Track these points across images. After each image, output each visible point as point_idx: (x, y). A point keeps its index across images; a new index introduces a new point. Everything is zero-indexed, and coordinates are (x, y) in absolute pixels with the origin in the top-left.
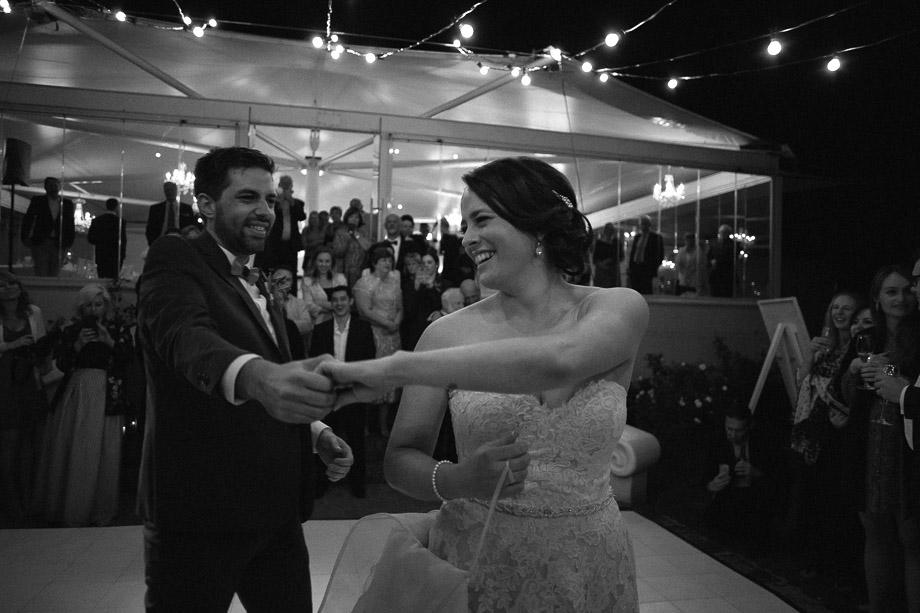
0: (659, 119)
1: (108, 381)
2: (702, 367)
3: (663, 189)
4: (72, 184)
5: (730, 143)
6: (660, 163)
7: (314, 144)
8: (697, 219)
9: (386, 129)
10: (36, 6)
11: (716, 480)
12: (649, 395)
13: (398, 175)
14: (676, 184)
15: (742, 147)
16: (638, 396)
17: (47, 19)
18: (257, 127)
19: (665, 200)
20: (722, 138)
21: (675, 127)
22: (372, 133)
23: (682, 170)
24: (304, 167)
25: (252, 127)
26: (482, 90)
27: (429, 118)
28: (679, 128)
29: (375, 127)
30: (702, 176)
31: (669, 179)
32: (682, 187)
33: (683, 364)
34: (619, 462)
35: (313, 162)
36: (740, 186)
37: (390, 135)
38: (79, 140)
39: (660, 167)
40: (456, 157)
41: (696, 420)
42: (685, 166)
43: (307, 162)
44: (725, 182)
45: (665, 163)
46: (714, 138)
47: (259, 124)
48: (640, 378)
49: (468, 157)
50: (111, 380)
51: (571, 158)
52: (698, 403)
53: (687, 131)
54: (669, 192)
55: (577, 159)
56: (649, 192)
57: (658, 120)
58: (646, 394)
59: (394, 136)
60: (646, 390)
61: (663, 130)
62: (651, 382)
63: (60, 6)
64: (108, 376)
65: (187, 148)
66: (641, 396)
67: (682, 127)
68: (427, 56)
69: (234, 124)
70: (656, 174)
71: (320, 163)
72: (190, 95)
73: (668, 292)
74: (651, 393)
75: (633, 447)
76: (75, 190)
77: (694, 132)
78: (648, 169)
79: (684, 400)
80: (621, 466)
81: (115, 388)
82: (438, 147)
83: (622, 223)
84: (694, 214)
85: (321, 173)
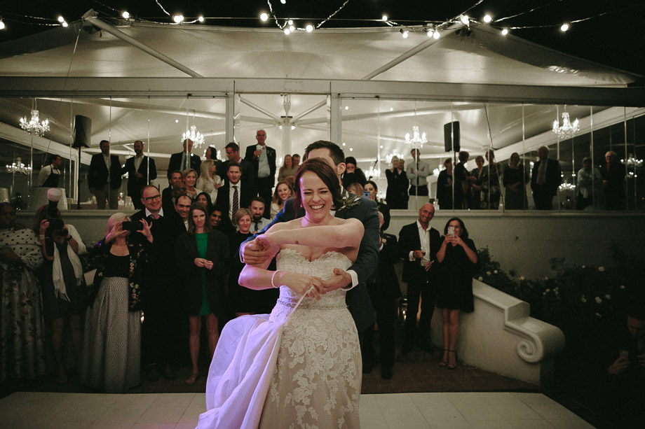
0: (555, 67)
1: (129, 286)
2: (601, 269)
3: (561, 125)
4: (125, 146)
5: (618, 82)
6: (557, 104)
7: (287, 106)
8: (592, 147)
9: (335, 90)
10: (85, 21)
11: (616, 364)
12: (554, 293)
13: (346, 125)
14: (572, 119)
15: (628, 85)
16: (544, 293)
17: (94, 30)
18: (241, 95)
19: (563, 133)
20: (611, 79)
21: (569, 73)
22: (325, 94)
23: (577, 108)
24: (280, 124)
25: (237, 95)
26: (407, 55)
27: (369, 80)
28: (571, 73)
29: (328, 90)
30: (594, 112)
31: (566, 115)
32: (576, 122)
33: (584, 267)
34: (528, 350)
35: (286, 119)
36: (629, 117)
37: (339, 94)
38: (128, 115)
39: (557, 106)
40: (392, 110)
41: (598, 314)
42: (579, 104)
43: (282, 120)
44: (615, 115)
45: (561, 102)
46: (604, 79)
47: (242, 93)
48: (546, 278)
49: (402, 109)
50: (132, 285)
51: (482, 104)
52: (598, 300)
53: (580, 75)
54: (566, 126)
55: (487, 104)
56: (548, 128)
57: (553, 68)
58: (552, 292)
59: (342, 95)
60: (552, 289)
61: (559, 76)
62: (556, 282)
63: (100, 19)
64: (130, 282)
65: (197, 115)
66: (547, 293)
67: (575, 72)
68: (362, 31)
69: (224, 94)
70: (555, 112)
71: (291, 120)
72: (194, 76)
73: (568, 207)
74: (556, 290)
75: (540, 338)
76: (127, 150)
77: (586, 76)
78: (548, 109)
79: (585, 298)
80: (531, 354)
81: (134, 291)
82: (376, 101)
83: (527, 154)
84: (589, 144)
85: (293, 128)
